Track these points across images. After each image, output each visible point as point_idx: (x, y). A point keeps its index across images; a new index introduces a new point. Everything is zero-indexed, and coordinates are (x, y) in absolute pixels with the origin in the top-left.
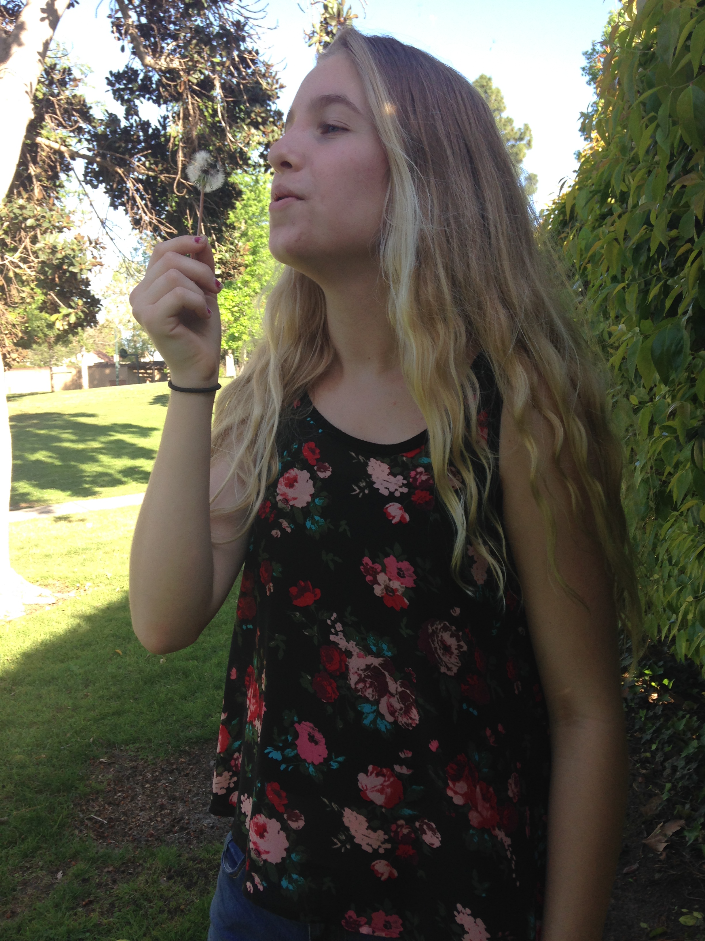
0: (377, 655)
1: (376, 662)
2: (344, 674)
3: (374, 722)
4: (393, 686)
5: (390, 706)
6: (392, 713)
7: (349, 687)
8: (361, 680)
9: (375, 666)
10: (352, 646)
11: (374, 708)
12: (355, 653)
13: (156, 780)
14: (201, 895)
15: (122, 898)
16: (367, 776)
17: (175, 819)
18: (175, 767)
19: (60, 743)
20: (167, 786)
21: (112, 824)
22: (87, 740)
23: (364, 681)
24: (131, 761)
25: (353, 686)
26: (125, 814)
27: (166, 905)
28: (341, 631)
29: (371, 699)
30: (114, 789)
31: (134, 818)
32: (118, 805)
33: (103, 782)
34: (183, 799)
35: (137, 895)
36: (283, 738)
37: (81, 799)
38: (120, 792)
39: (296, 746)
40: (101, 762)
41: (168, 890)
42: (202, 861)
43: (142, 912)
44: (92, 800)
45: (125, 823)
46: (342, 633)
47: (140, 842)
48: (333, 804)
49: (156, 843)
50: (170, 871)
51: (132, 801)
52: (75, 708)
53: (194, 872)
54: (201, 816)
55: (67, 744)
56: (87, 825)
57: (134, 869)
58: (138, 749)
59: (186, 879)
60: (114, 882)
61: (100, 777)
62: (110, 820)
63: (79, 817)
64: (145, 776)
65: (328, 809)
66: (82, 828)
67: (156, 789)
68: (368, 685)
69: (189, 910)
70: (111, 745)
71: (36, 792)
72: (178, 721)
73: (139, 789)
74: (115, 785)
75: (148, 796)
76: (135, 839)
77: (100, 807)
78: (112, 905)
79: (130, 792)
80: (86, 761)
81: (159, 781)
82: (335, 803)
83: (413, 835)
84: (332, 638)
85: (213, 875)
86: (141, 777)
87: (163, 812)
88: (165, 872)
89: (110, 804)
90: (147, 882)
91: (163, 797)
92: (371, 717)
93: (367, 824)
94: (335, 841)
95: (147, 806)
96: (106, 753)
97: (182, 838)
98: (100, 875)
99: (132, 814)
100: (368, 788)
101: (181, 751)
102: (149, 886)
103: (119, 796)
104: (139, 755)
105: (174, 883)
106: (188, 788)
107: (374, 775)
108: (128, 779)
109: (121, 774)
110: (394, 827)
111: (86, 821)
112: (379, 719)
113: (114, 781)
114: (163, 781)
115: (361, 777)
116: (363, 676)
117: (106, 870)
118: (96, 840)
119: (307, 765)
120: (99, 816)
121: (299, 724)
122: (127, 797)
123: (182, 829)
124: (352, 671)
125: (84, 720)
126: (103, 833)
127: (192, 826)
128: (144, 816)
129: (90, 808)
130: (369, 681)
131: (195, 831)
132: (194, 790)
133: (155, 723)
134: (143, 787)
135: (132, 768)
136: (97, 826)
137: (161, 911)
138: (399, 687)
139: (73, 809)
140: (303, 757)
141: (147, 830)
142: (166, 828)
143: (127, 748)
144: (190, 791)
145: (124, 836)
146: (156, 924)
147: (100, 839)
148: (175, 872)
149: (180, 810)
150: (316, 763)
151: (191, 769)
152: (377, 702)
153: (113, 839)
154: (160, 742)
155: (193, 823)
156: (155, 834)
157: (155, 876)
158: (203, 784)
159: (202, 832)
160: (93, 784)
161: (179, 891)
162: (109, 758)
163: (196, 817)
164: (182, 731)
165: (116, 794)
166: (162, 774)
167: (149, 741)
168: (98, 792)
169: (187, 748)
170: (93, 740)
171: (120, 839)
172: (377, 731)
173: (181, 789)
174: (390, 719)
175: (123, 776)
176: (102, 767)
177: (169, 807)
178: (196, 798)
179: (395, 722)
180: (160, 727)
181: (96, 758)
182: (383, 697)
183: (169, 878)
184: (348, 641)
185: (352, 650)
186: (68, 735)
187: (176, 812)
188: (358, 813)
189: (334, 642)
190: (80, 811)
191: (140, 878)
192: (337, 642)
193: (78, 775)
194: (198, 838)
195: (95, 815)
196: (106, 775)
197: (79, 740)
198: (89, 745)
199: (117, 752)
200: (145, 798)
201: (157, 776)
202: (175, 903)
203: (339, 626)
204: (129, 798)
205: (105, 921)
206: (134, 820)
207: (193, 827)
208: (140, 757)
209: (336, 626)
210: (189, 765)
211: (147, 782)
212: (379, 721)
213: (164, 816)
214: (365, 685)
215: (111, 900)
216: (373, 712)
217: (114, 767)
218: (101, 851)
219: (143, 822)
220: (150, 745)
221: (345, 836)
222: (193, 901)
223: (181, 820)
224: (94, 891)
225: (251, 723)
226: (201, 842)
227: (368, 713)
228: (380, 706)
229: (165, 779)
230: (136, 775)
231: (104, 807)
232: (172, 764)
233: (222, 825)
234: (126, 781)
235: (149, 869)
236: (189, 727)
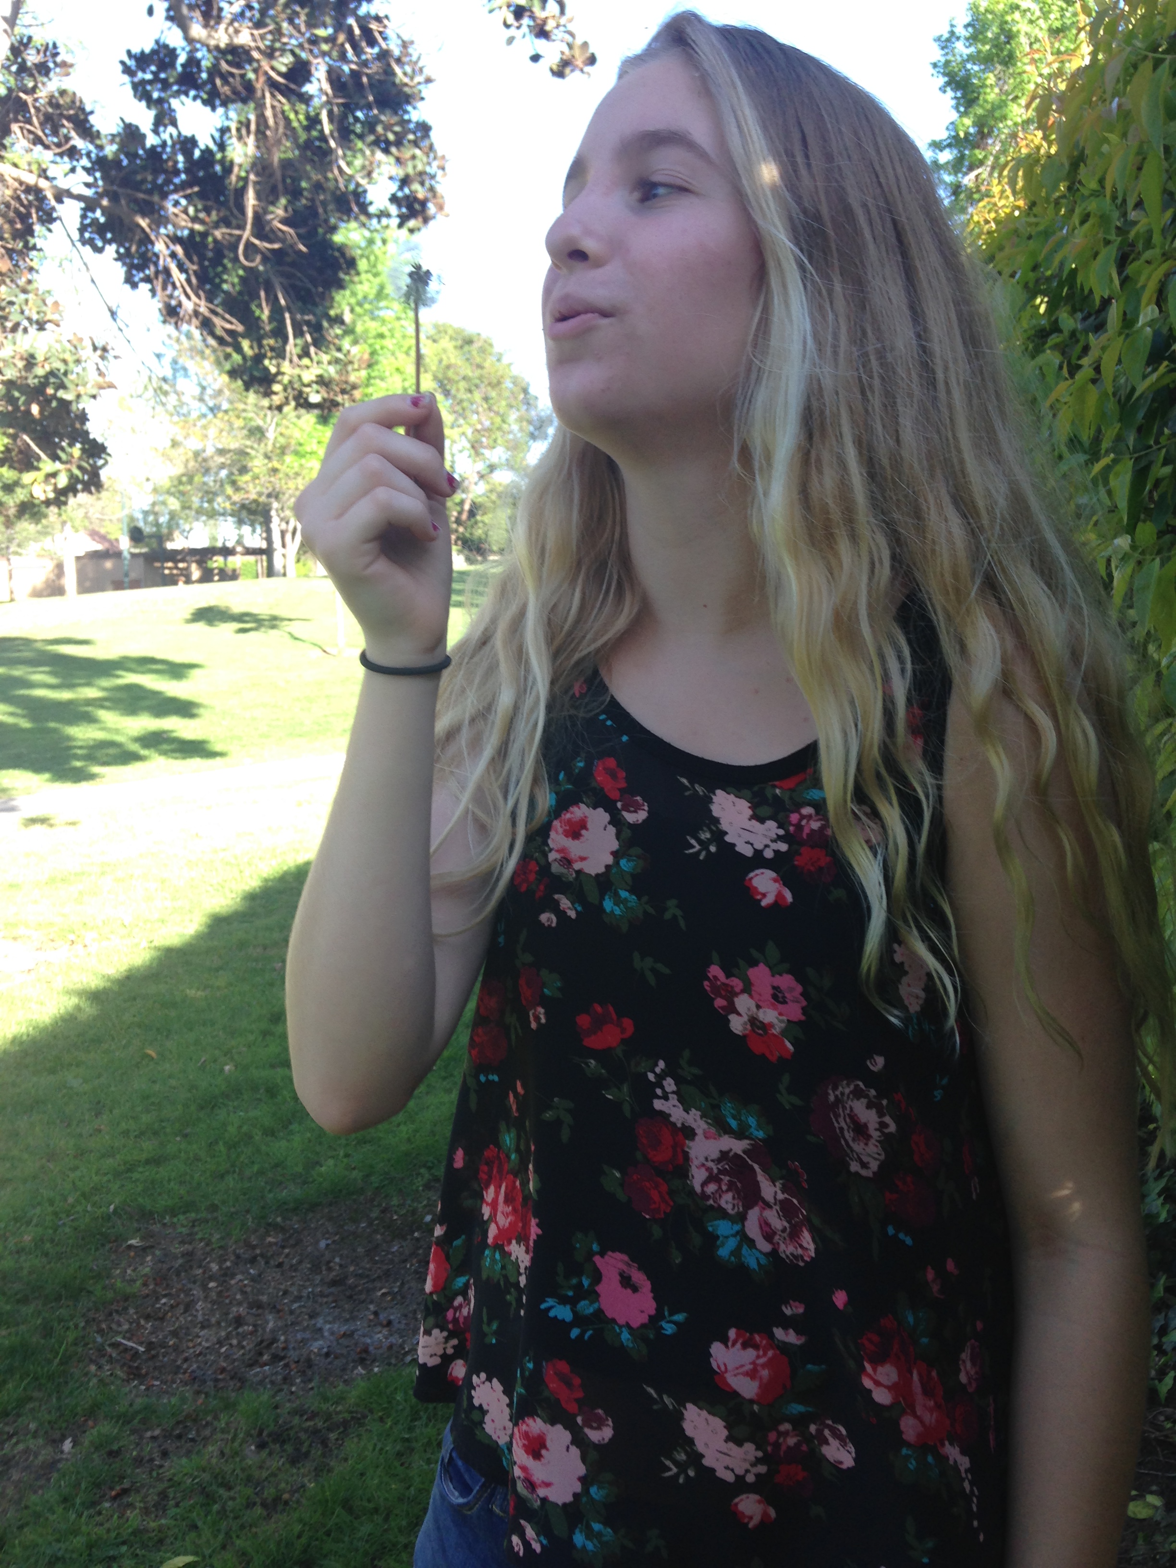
0: (740, 1135)
1: (738, 1146)
2: (682, 1168)
3: (737, 1252)
4: (769, 1190)
5: (765, 1225)
6: (769, 1236)
7: (691, 1192)
8: (712, 1178)
9: (736, 1154)
10: (694, 1119)
11: (737, 1227)
12: (699, 1132)
13: (226, 1275)
14: (317, 1475)
15: (179, 1484)
16: (727, 1347)
17: (262, 1342)
18: (258, 1251)
19: (56, 1214)
20: (245, 1286)
21: (153, 1352)
22: (104, 1209)
23: (718, 1181)
24: (183, 1242)
25: (698, 1189)
26: (175, 1334)
27: (257, 1494)
28: (673, 1092)
29: (730, 1211)
30: (154, 1291)
31: (192, 1340)
32: (162, 1319)
33: (134, 1281)
34: (274, 1307)
35: (206, 1476)
36: (574, 1281)
37: (97, 1310)
38: (165, 1296)
39: (598, 1295)
40: (130, 1247)
41: (261, 1467)
42: (314, 1415)
43: (216, 1507)
44: (117, 1311)
45: (175, 1350)
46: (675, 1096)
47: (205, 1382)
48: (665, 1398)
49: (232, 1383)
50: (260, 1433)
51: (186, 1311)
52: (81, 1153)
53: (303, 1436)
54: (307, 1335)
55: (68, 1216)
56: (110, 1356)
57: (198, 1431)
58: (194, 1221)
59: (289, 1448)
60: (165, 1454)
61: (129, 1271)
62: (150, 1346)
63: (95, 1342)
64: (206, 1269)
65: (655, 1407)
66: (103, 1361)
67: (228, 1290)
68: (724, 1188)
69: (298, 1502)
70: (146, 1215)
71: (18, 1301)
72: (261, 1172)
73: (197, 1292)
74: (156, 1284)
75: (213, 1302)
76: (195, 1379)
77: (131, 1323)
78: (163, 1495)
79: (182, 1296)
80: (103, 1245)
81: (233, 1276)
82: (669, 1396)
83: (804, 1448)
84: (658, 1104)
85: (337, 1439)
86: (201, 1271)
87: (240, 1330)
88: (251, 1436)
89: (148, 1317)
90: (222, 1454)
91: (240, 1304)
92: (732, 1243)
93: (725, 1433)
94: (668, 1463)
95: (213, 1320)
96: (139, 1230)
97: (276, 1373)
98: (138, 1444)
99: (187, 1334)
100: (729, 1368)
101: (269, 1224)
102: (226, 1461)
103: (165, 1304)
104: (196, 1234)
105: (270, 1454)
106: (283, 1287)
107: (738, 1345)
108: (178, 1274)
109: (165, 1266)
110: (772, 1436)
111: (109, 1349)
112: (745, 1247)
113: (154, 1279)
114: (239, 1277)
115: (717, 1349)
116: (715, 1171)
117: (149, 1434)
118: (128, 1381)
119: (617, 1328)
120: (129, 1339)
121: (602, 1255)
122: (178, 1305)
123: (276, 1358)
124: (695, 1163)
125: (97, 1174)
126: (137, 1368)
127: (291, 1353)
128: (206, 1338)
129: (114, 1326)
130: (726, 1179)
131: (298, 1362)
132: (294, 1290)
133: (222, 1176)
134: (205, 1287)
135: (183, 1255)
136: (128, 1356)
137: (250, 1505)
138: (779, 1192)
139: (84, 1328)
140: (610, 1314)
141: (214, 1362)
142: (247, 1357)
143: (175, 1220)
144: (286, 1293)
145: (176, 1373)
146: (242, 1527)
147: (133, 1380)
148: (269, 1435)
149: (271, 1325)
150: (635, 1324)
151: (287, 1256)
152: (742, 1218)
153: (157, 1379)
154: (233, 1210)
155: (294, 1348)
156: (229, 1368)
157: (236, 1444)
158: (308, 1280)
159: (309, 1363)
160: (119, 1284)
161: (279, 1469)
162: (143, 1239)
163: (299, 1336)
164: (270, 1191)
165: (158, 1299)
166: (237, 1264)
167: (214, 1208)
168: (126, 1298)
169: (279, 1219)
170: (115, 1210)
171: (169, 1378)
172: (742, 1268)
173: (271, 1290)
174: (765, 1246)
175: (169, 1269)
176: (132, 1254)
177: (251, 1320)
178: (295, 1305)
179: (774, 1253)
180: (231, 1185)
181: (119, 1239)
182: (751, 1207)
183: (261, 1446)
184: (687, 1111)
185: (694, 1126)
186: (71, 1200)
187: (264, 1329)
188: (709, 1413)
189: (661, 1113)
190: (98, 1332)
191: (210, 1449)
192: (667, 1111)
193: (91, 1270)
194: (303, 1373)
195: (124, 1338)
196: (140, 1268)
197: (89, 1208)
198: (108, 1218)
199: (157, 1228)
200: (209, 1306)
201: (228, 1268)
202: (272, 1490)
203: (670, 1084)
204: (181, 1308)
205: (153, 1525)
206: (191, 1344)
207: (293, 1355)
208: (199, 1236)
209: (665, 1083)
210: (283, 1247)
211: (211, 1278)
212: (745, 1250)
213: (244, 1336)
214: (720, 1188)
215: (161, 1487)
216: (734, 1236)
217: (153, 1254)
218: (139, 1402)
219: (208, 1348)
220: (215, 1214)
221: (686, 1453)
222: (303, 1486)
223: (272, 1343)
224: (129, 1471)
225: (498, 1247)
226: (310, 1380)
227: (727, 1237)
228: (747, 1224)
229: (243, 1273)
230: (191, 1267)
231: (138, 1324)
232: (254, 1247)
233: (344, 1351)
234: (175, 1278)
235: (223, 1431)
236: (281, 1183)
